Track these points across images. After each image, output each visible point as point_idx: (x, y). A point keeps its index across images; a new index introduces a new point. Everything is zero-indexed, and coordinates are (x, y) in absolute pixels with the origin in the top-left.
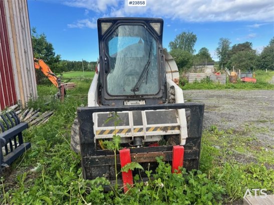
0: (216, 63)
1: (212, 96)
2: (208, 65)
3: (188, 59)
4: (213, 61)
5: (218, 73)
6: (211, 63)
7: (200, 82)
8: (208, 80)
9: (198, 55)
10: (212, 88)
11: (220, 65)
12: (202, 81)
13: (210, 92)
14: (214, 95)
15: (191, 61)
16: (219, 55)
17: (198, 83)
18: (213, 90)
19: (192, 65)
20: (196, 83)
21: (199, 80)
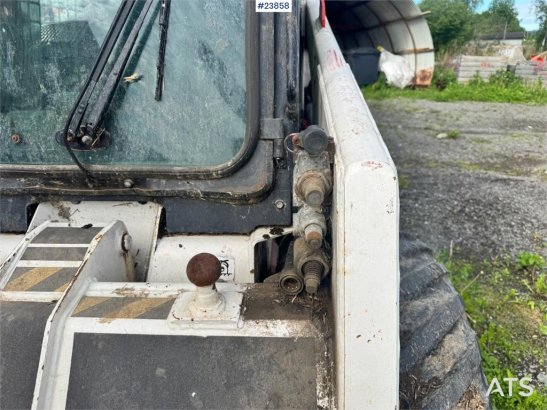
0: (529, 35)
1: (519, 125)
2: (508, 38)
3: (462, 23)
4: (522, 30)
5: (540, 59)
6: (517, 33)
7: (486, 81)
8: (510, 75)
9: (486, 14)
10: (517, 99)
11: (539, 41)
12: (493, 79)
13: (515, 111)
14: (524, 121)
15: (468, 27)
16: (540, 15)
17: (483, 84)
18: (523, 105)
19: (468, 38)
20: (475, 82)
21: (485, 75)
